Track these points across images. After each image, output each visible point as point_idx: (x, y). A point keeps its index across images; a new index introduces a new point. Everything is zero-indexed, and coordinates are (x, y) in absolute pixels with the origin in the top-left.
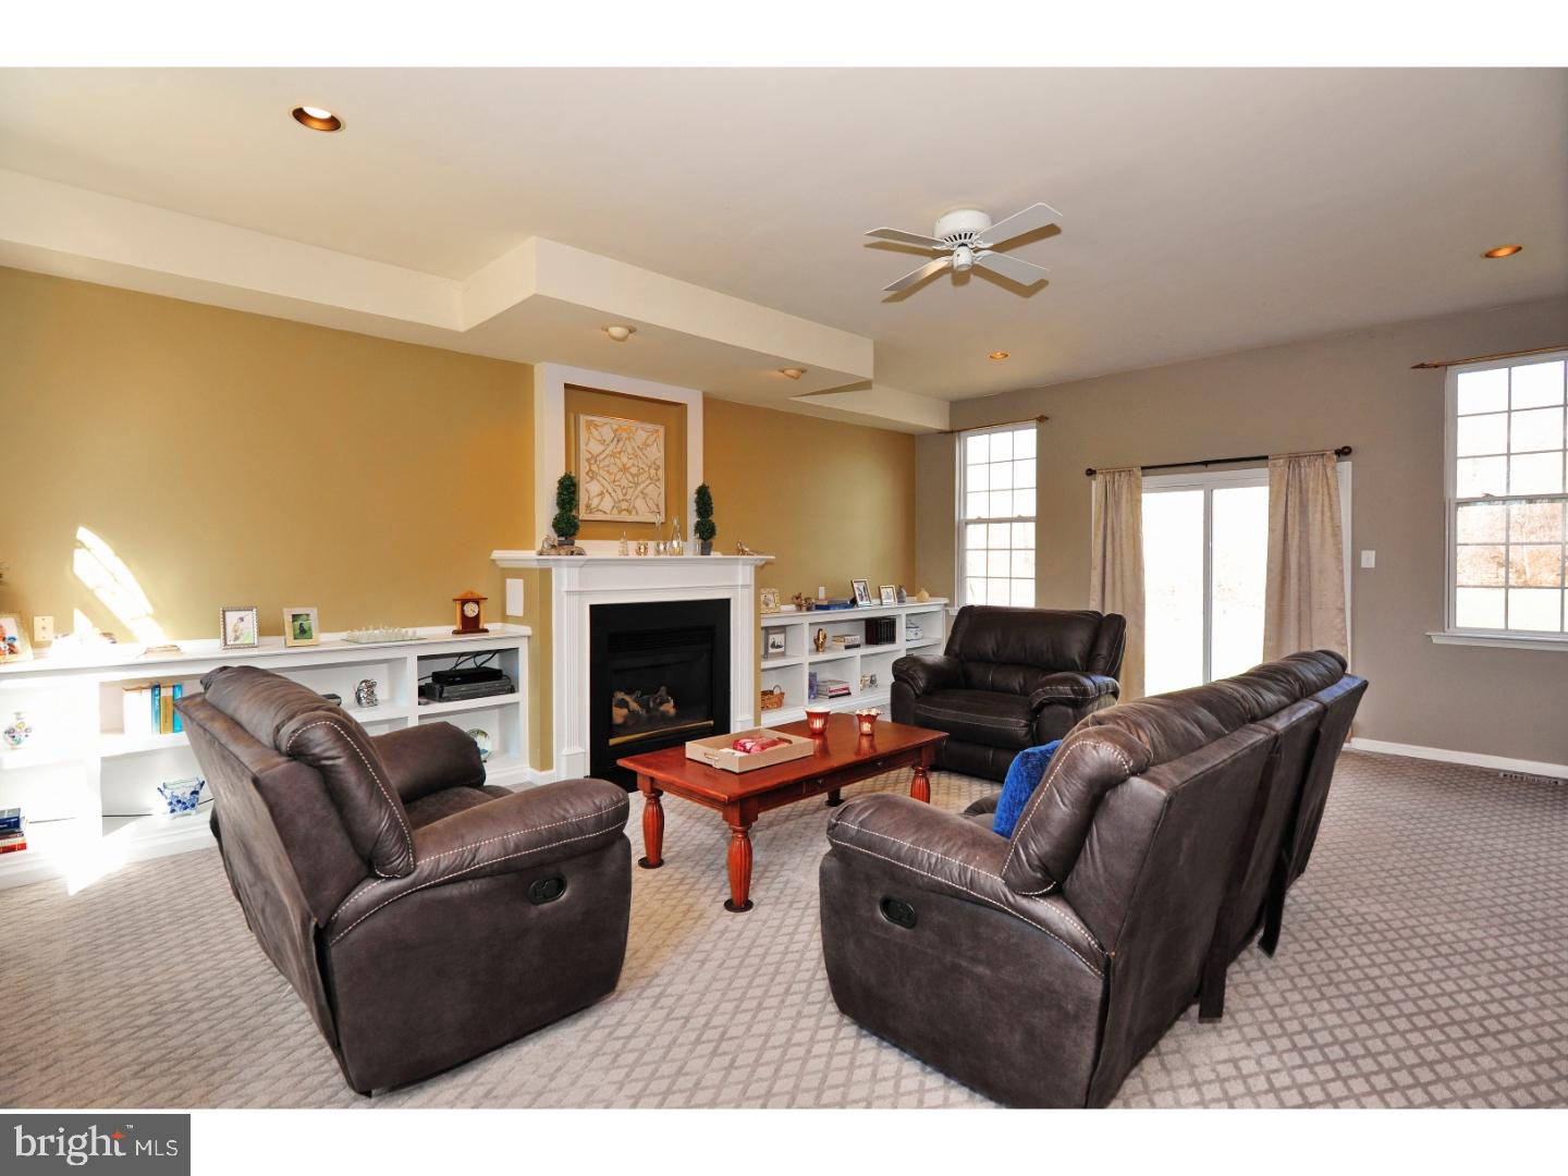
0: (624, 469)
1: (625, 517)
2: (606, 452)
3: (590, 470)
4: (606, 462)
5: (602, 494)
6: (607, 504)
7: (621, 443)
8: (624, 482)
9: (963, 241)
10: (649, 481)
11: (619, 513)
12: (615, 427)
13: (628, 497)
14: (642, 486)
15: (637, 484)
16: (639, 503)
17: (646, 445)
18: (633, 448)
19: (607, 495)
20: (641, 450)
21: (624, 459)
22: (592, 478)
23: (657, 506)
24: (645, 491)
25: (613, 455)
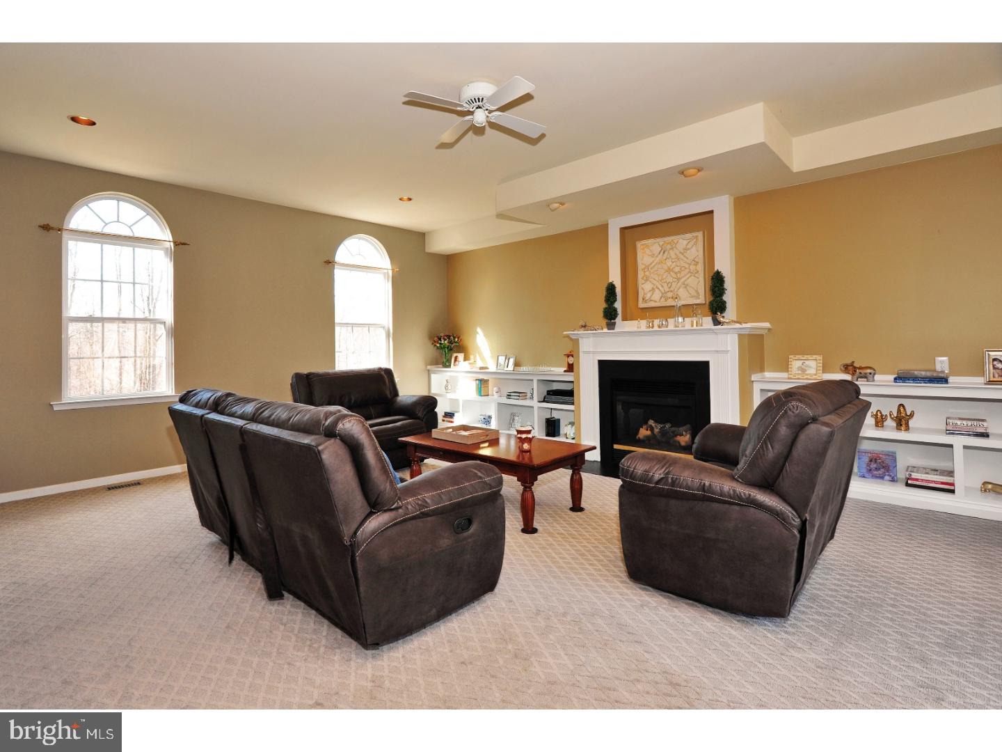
0: (669, 270)
1: (670, 303)
2: (655, 262)
3: (645, 275)
4: (656, 268)
5: (653, 289)
6: (657, 296)
7: (666, 253)
8: (670, 279)
9: (480, 104)
10: (689, 275)
11: (666, 300)
12: (661, 244)
13: (672, 289)
14: (683, 280)
15: (679, 279)
16: (682, 292)
17: (686, 249)
18: (676, 254)
19: (657, 291)
20: (683, 254)
21: (669, 263)
22: (647, 280)
23: (697, 291)
24: (686, 283)
25: (661, 262)
